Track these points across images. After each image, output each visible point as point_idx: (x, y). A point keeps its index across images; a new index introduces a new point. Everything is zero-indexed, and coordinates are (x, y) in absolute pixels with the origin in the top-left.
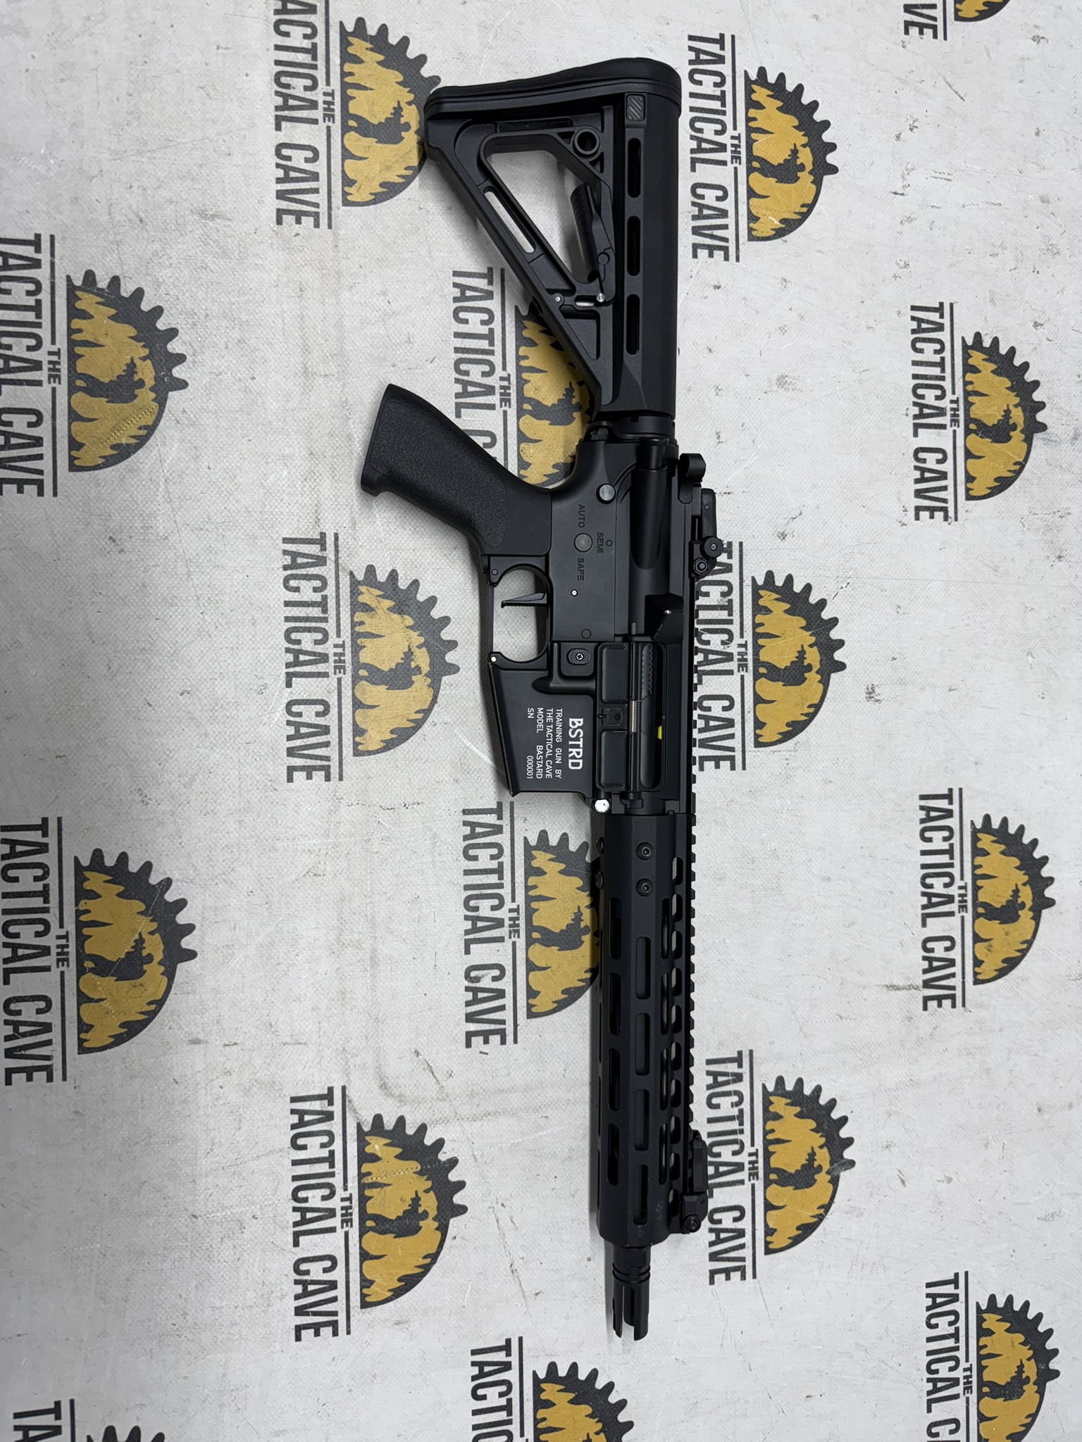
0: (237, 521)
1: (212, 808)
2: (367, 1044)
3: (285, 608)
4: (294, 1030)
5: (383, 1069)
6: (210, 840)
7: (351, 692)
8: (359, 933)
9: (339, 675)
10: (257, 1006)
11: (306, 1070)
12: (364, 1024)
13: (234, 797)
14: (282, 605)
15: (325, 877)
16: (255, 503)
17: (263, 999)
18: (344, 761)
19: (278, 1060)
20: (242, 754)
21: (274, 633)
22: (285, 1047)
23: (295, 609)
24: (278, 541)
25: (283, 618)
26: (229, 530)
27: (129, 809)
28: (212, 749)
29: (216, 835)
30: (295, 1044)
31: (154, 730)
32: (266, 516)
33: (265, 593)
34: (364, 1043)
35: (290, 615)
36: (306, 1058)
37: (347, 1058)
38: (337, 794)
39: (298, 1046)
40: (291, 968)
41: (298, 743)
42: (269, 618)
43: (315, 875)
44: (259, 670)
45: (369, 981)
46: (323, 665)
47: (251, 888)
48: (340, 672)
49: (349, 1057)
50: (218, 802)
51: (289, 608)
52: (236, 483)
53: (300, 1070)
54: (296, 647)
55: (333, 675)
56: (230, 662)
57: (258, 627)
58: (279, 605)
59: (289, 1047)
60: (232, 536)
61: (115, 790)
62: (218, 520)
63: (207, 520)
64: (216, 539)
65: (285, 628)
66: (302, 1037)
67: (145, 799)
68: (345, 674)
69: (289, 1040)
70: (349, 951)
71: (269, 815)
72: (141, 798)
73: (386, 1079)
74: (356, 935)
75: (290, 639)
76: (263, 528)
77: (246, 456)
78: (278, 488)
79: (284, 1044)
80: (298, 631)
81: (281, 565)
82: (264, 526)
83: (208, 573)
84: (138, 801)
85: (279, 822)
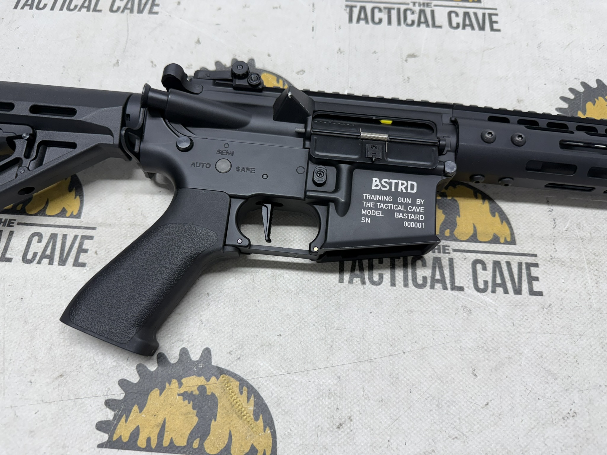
0: (325, 316)
1: (572, 357)
3: (397, 286)
6: (599, 361)
7: (464, 243)
9: (451, 251)
13: (561, 339)
14: (395, 288)
16: (310, 301)
20: (523, 330)
21: (418, 296)
23: (397, 278)
24: (342, 287)
25: (405, 289)
26: (332, 323)
27: (581, 429)
28: (521, 354)
29: (595, 356)
31: (509, 402)
32: (321, 293)
33: (385, 300)
35: (402, 283)
38: (548, 259)
41: (509, 285)
42: (406, 299)
44: (451, 311)
46: (443, 262)
48: (448, 250)
50: (565, 352)
51: (397, 283)
52: (294, 315)
54: (429, 280)
55: (451, 255)
56: (445, 334)
57: (414, 308)
58: (395, 290)
60: (337, 322)
61: (566, 441)
62: (324, 332)
63: (324, 341)
64: (340, 335)
65: (413, 287)
67: (571, 414)
68: (449, 246)
71: (572, 312)
72: (571, 418)
75: (422, 284)
76: (331, 296)
77: (272, 305)
78: (299, 282)
80: (416, 278)
81: (361, 286)
82: (329, 296)
83: (369, 344)
84: (573, 421)
85: (576, 304)
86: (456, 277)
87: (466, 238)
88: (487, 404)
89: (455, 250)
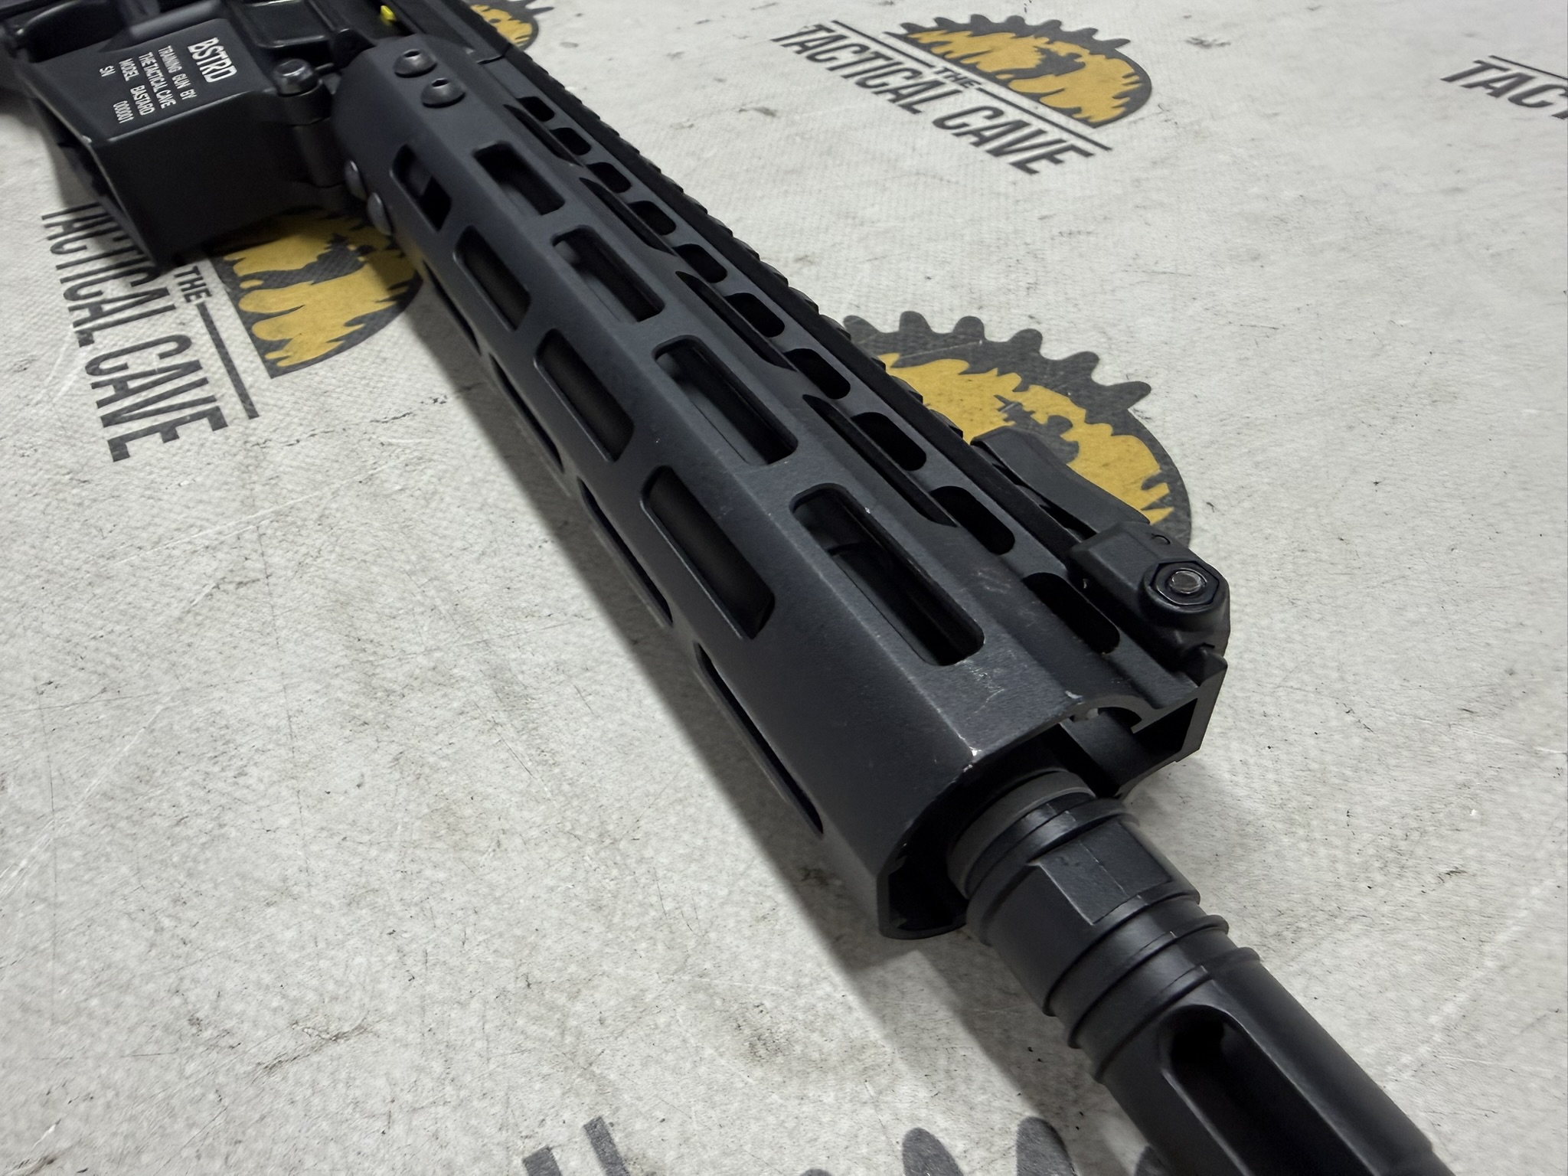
2: (609, 927)
3: (56, 271)
4: (296, 1001)
5: (721, 984)
7: (232, 310)
8: (428, 652)
9: (195, 302)
10: (125, 977)
11: (398, 1130)
12: (567, 870)
15: (272, 580)
17: (142, 947)
18: (251, 392)
19: (259, 1146)
21: (42, 300)
22: (276, 1078)
23: (81, 266)
25: (57, 281)
30: (316, 1049)
34: (598, 929)
35: (71, 275)
36: (381, 1082)
37: (552, 1007)
38: (252, 439)
39: (341, 1047)
40: (228, 817)
41: (129, 402)
43: (240, 584)
44: (14, 346)
45: (520, 749)
46: (158, 301)
47: (46, 676)
49: (562, 1000)
51: (69, 269)
53: (369, 1143)
54: (93, 300)
55: (185, 305)
58: (47, 272)
59: (292, 1069)
65: (64, 289)
66: (338, 1009)
68: (206, 296)
69: (286, 1043)
70: (414, 701)
71: (77, 526)
73: (753, 1015)
74: (421, 660)
75: (78, 296)
79: (270, 1069)
85: (109, 526)
86: (120, 327)
87: (250, 308)
89: (201, 307)
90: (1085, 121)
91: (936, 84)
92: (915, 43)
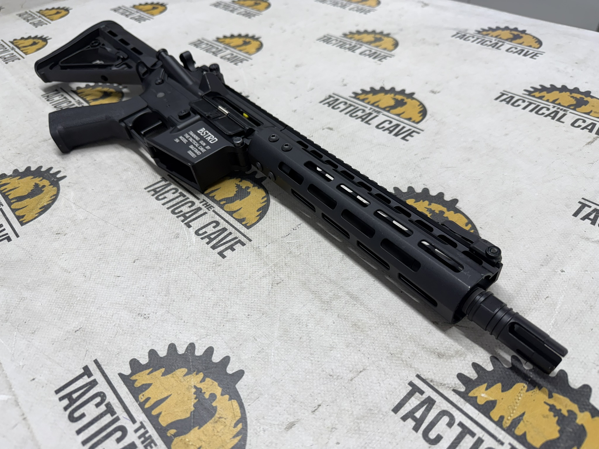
1: (190, 294)
2: (401, 340)
3: (164, 206)
4: (349, 367)
5: (427, 346)
6: (201, 308)
7: (223, 211)
8: (331, 291)
10: (311, 371)
11: (382, 385)
12: (387, 332)
13: (199, 282)
15: (284, 281)
16: (123, 187)
17: (310, 364)
18: (245, 234)
19: (358, 393)
20: (188, 264)
22: (353, 381)
23: (169, 203)
24: (143, 190)
25: (166, 210)
27: (139, 326)
28: (169, 272)
29: (203, 304)
30: (358, 375)
31: (128, 285)
32: (132, 187)
33: (150, 207)
34: (399, 341)
35: (169, 206)
36: (374, 378)
37: (399, 357)
38: (255, 247)
39: (362, 373)
40: (310, 335)
41: (215, 242)
43: (277, 284)
44: (169, 231)
45: (363, 309)
46: (200, 211)
47: (247, 314)
49: (399, 356)
50: (191, 290)
51: (166, 205)
53: (378, 388)
54: (181, 213)
55: (209, 211)
56: (151, 237)
58: (161, 207)
59: (356, 379)
60: (119, 200)
63: (103, 203)
64: (112, 205)
65: (170, 211)
66: (358, 367)
67: (145, 316)
68: (214, 208)
69: (351, 375)
70: (334, 303)
71: (227, 277)
72: (142, 317)
73: (436, 350)
74: (330, 293)
75: (176, 213)
77: (108, 178)
79: (351, 380)
81: (150, 196)
82: (132, 190)
84: (141, 320)
85: (235, 275)
86: (196, 221)
87: (228, 210)
88: (119, 277)
89: (214, 211)
90: (414, 122)
91: (370, 114)
92: (358, 99)
